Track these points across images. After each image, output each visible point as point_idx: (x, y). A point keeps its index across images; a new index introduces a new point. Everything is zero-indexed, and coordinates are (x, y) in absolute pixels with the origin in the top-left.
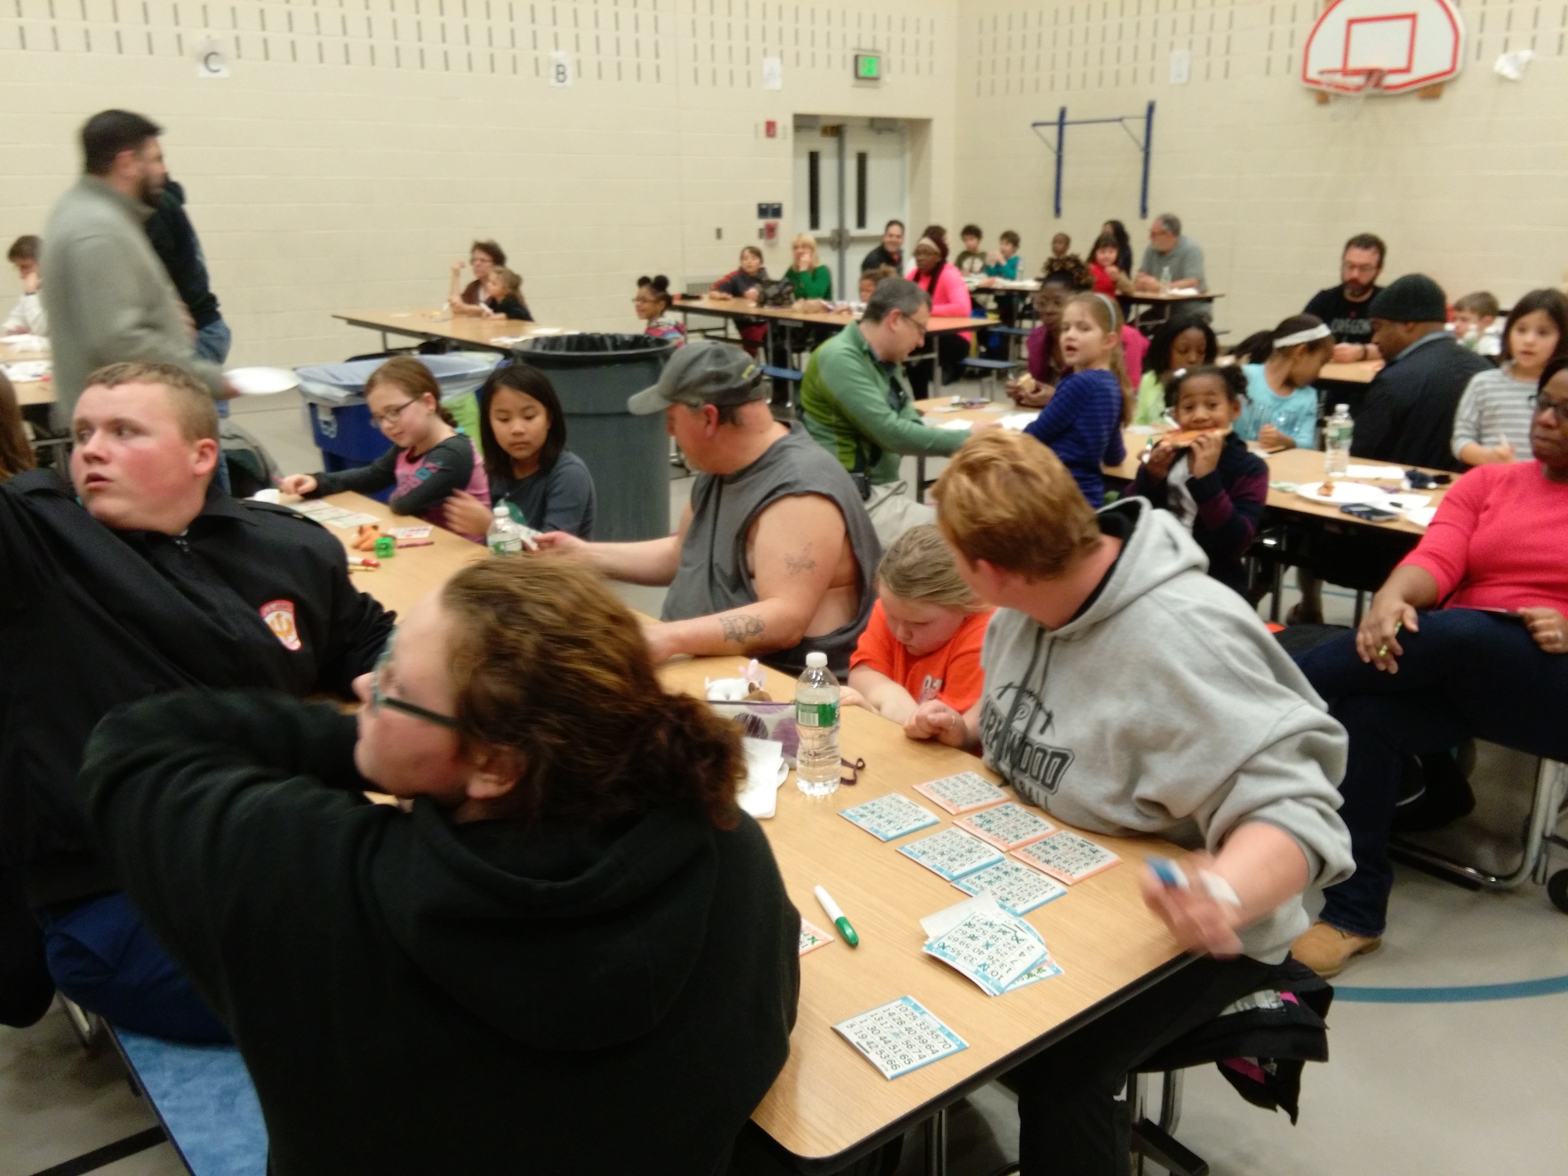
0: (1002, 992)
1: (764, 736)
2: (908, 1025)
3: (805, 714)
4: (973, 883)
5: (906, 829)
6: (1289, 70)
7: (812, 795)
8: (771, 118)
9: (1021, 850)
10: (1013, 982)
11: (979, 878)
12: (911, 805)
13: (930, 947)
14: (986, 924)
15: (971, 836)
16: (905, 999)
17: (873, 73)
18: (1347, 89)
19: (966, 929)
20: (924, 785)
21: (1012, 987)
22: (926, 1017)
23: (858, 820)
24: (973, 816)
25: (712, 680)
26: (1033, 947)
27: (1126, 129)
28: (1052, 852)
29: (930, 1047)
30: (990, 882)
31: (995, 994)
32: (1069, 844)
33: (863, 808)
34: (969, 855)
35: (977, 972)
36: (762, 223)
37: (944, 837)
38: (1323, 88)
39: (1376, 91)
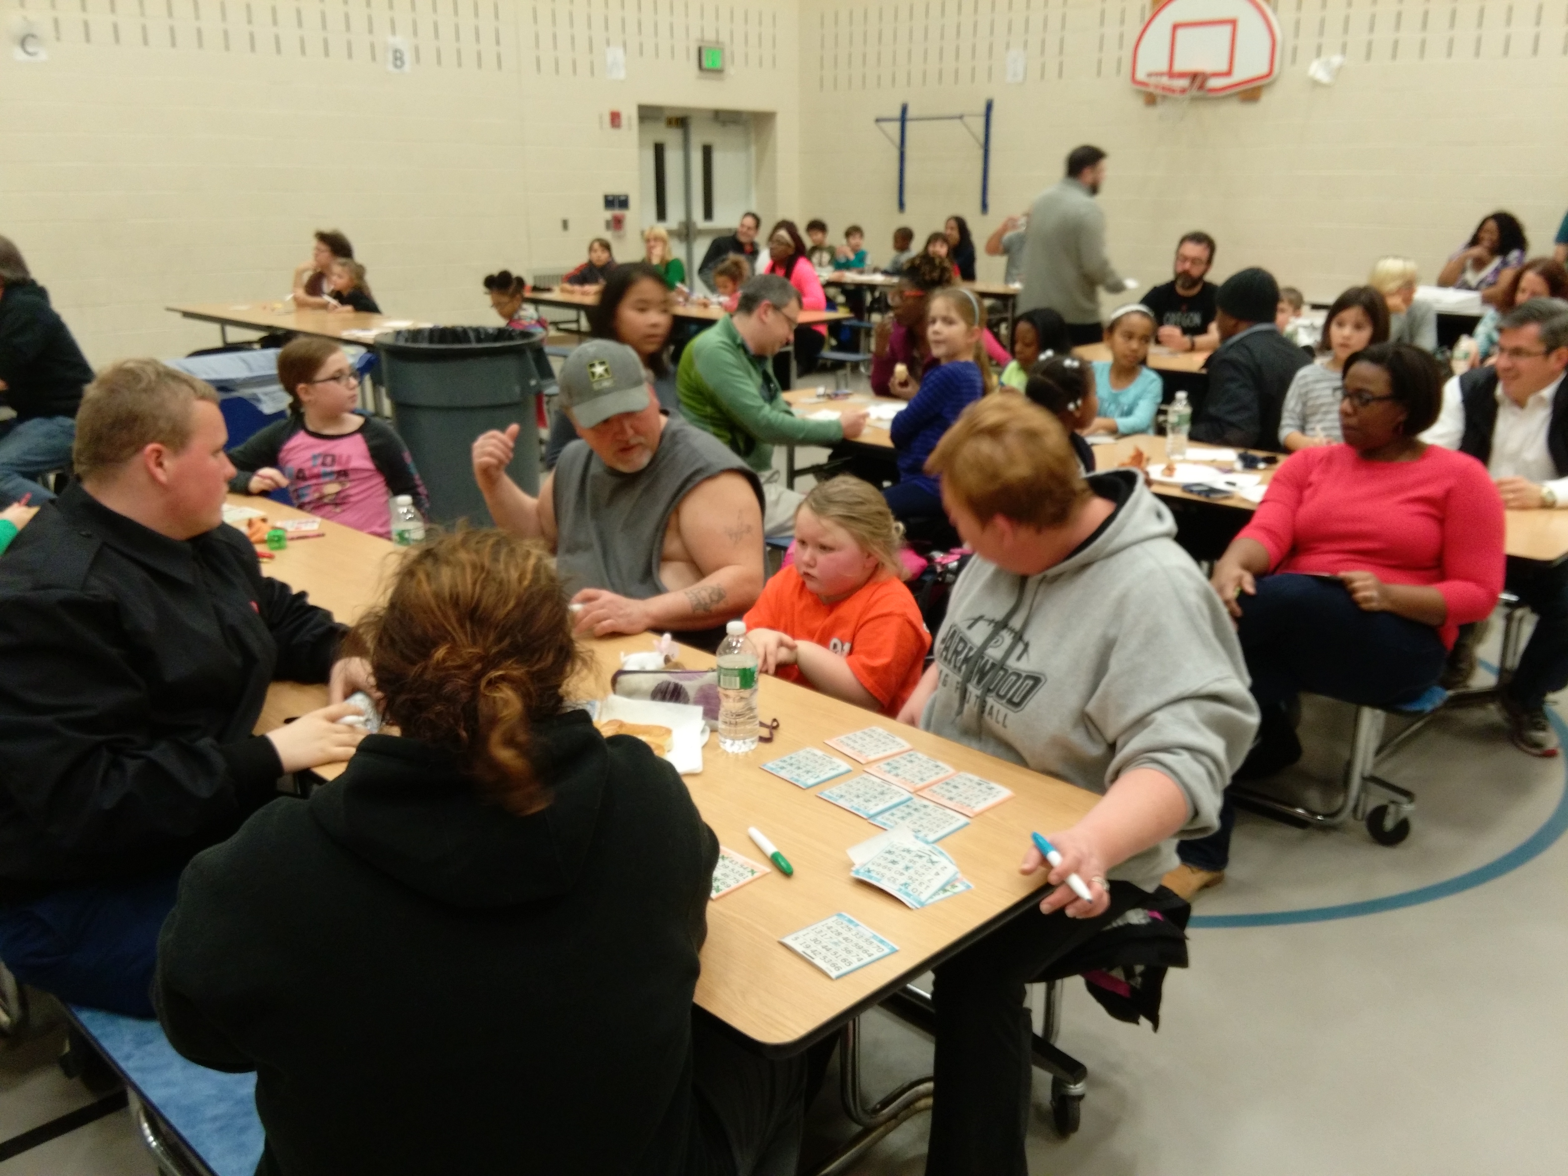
0: (922, 904)
1: (686, 701)
2: (845, 936)
3: (727, 678)
4: (887, 819)
5: (823, 777)
6: (1119, 71)
7: (733, 752)
8: (616, 108)
9: (926, 790)
10: (931, 897)
11: (893, 815)
12: (825, 757)
13: (857, 872)
14: (904, 851)
15: (881, 780)
16: (840, 915)
17: (718, 65)
18: (1172, 90)
19: (887, 855)
20: (835, 740)
21: (931, 901)
22: (859, 928)
23: (778, 772)
24: (882, 764)
25: (627, 654)
26: (946, 868)
27: (966, 126)
28: (954, 791)
29: (866, 951)
30: (903, 818)
31: (917, 908)
32: (968, 783)
33: (781, 761)
34: (881, 797)
35: (900, 890)
36: (608, 215)
37: (859, 783)
38: (1151, 89)
39: (1200, 93)
